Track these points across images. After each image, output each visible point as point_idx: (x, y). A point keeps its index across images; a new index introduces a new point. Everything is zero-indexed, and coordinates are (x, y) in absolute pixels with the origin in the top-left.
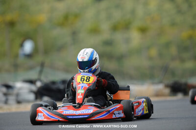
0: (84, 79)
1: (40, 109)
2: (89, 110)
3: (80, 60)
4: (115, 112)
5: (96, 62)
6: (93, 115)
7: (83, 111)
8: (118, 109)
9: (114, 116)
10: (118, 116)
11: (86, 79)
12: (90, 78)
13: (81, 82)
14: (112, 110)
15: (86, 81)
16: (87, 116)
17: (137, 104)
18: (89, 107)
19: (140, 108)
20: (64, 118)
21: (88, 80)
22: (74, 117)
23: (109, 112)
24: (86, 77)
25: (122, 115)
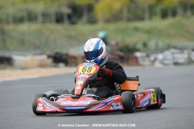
0: (86, 69)
1: (40, 99)
4: (113, 104)
6: (90, 106)
7: (81, 102)
8: (116, 101)
9: (111, 108)
10: (116, 108)
12: (92, 68)
13: (82, 73)
14: (110, 101)
15: (88, 72)
16: (84, 108)
18: (87, 99)
19: (146, 99)
20: (62, 109)
21: (89, 71)
22: (71, 108)
23: (106, 103)
24: (88, 67)
25: (121, 107)
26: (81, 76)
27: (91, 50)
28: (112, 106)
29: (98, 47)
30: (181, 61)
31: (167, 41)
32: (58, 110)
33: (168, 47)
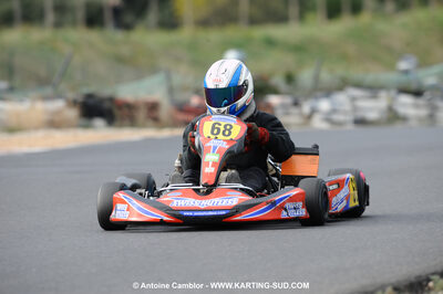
0: (219, 129)
1: (121, 195)
2: (229, 198)
3: (211, 85)
4: (287, 205)
5: (246, 90)
6: (238, 209)
7: (216, 200)
8: (292, 199)
9: (284, 215)
10: (293, 214)
11: (222, 129)
12: (231, 127)
13: (213, 137)
14: (281, 199)
15: (224, 134)
16: (224, 213)
17: (335, 186)
18: (229, 193)
19: (342, 195)
20: (174, 216)
21: (227, 133)
22: (196, 214)
23: (274, 204)
24: (223, 124)
25: (302, 212)
26: (211, 144)
27: (223, 85)
28: (286, 210)
29: (238, 79)
30: (372, 115)
31: (340, 71)
32: (165, 218)
33: (343, 85)
